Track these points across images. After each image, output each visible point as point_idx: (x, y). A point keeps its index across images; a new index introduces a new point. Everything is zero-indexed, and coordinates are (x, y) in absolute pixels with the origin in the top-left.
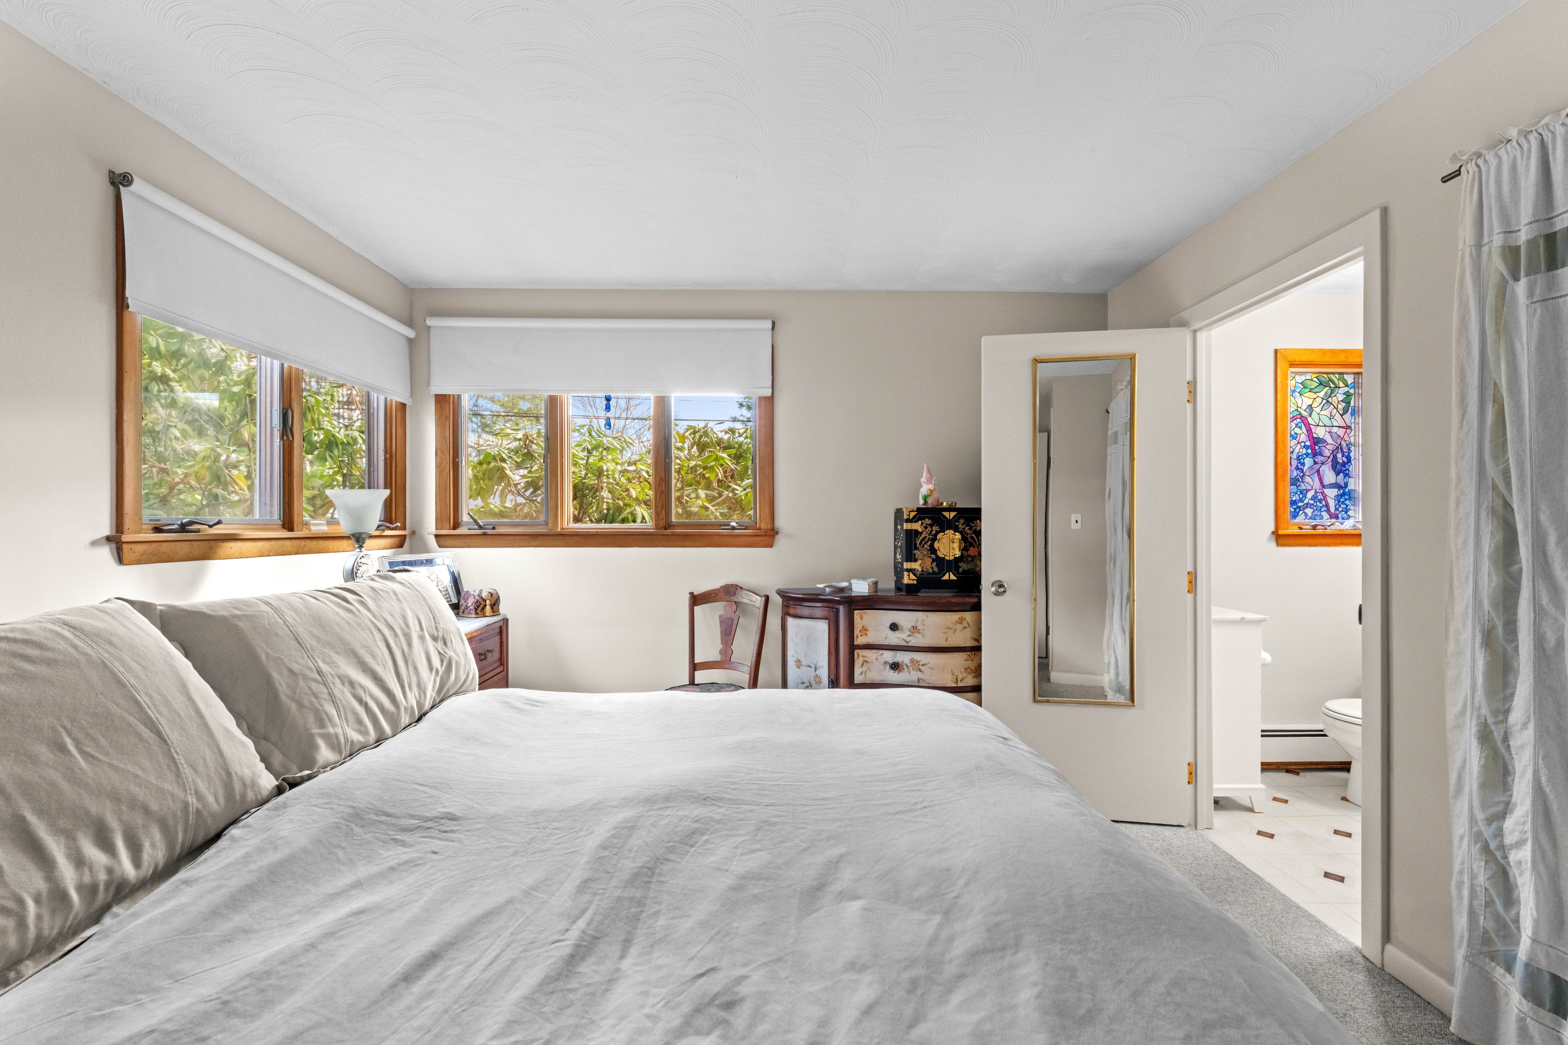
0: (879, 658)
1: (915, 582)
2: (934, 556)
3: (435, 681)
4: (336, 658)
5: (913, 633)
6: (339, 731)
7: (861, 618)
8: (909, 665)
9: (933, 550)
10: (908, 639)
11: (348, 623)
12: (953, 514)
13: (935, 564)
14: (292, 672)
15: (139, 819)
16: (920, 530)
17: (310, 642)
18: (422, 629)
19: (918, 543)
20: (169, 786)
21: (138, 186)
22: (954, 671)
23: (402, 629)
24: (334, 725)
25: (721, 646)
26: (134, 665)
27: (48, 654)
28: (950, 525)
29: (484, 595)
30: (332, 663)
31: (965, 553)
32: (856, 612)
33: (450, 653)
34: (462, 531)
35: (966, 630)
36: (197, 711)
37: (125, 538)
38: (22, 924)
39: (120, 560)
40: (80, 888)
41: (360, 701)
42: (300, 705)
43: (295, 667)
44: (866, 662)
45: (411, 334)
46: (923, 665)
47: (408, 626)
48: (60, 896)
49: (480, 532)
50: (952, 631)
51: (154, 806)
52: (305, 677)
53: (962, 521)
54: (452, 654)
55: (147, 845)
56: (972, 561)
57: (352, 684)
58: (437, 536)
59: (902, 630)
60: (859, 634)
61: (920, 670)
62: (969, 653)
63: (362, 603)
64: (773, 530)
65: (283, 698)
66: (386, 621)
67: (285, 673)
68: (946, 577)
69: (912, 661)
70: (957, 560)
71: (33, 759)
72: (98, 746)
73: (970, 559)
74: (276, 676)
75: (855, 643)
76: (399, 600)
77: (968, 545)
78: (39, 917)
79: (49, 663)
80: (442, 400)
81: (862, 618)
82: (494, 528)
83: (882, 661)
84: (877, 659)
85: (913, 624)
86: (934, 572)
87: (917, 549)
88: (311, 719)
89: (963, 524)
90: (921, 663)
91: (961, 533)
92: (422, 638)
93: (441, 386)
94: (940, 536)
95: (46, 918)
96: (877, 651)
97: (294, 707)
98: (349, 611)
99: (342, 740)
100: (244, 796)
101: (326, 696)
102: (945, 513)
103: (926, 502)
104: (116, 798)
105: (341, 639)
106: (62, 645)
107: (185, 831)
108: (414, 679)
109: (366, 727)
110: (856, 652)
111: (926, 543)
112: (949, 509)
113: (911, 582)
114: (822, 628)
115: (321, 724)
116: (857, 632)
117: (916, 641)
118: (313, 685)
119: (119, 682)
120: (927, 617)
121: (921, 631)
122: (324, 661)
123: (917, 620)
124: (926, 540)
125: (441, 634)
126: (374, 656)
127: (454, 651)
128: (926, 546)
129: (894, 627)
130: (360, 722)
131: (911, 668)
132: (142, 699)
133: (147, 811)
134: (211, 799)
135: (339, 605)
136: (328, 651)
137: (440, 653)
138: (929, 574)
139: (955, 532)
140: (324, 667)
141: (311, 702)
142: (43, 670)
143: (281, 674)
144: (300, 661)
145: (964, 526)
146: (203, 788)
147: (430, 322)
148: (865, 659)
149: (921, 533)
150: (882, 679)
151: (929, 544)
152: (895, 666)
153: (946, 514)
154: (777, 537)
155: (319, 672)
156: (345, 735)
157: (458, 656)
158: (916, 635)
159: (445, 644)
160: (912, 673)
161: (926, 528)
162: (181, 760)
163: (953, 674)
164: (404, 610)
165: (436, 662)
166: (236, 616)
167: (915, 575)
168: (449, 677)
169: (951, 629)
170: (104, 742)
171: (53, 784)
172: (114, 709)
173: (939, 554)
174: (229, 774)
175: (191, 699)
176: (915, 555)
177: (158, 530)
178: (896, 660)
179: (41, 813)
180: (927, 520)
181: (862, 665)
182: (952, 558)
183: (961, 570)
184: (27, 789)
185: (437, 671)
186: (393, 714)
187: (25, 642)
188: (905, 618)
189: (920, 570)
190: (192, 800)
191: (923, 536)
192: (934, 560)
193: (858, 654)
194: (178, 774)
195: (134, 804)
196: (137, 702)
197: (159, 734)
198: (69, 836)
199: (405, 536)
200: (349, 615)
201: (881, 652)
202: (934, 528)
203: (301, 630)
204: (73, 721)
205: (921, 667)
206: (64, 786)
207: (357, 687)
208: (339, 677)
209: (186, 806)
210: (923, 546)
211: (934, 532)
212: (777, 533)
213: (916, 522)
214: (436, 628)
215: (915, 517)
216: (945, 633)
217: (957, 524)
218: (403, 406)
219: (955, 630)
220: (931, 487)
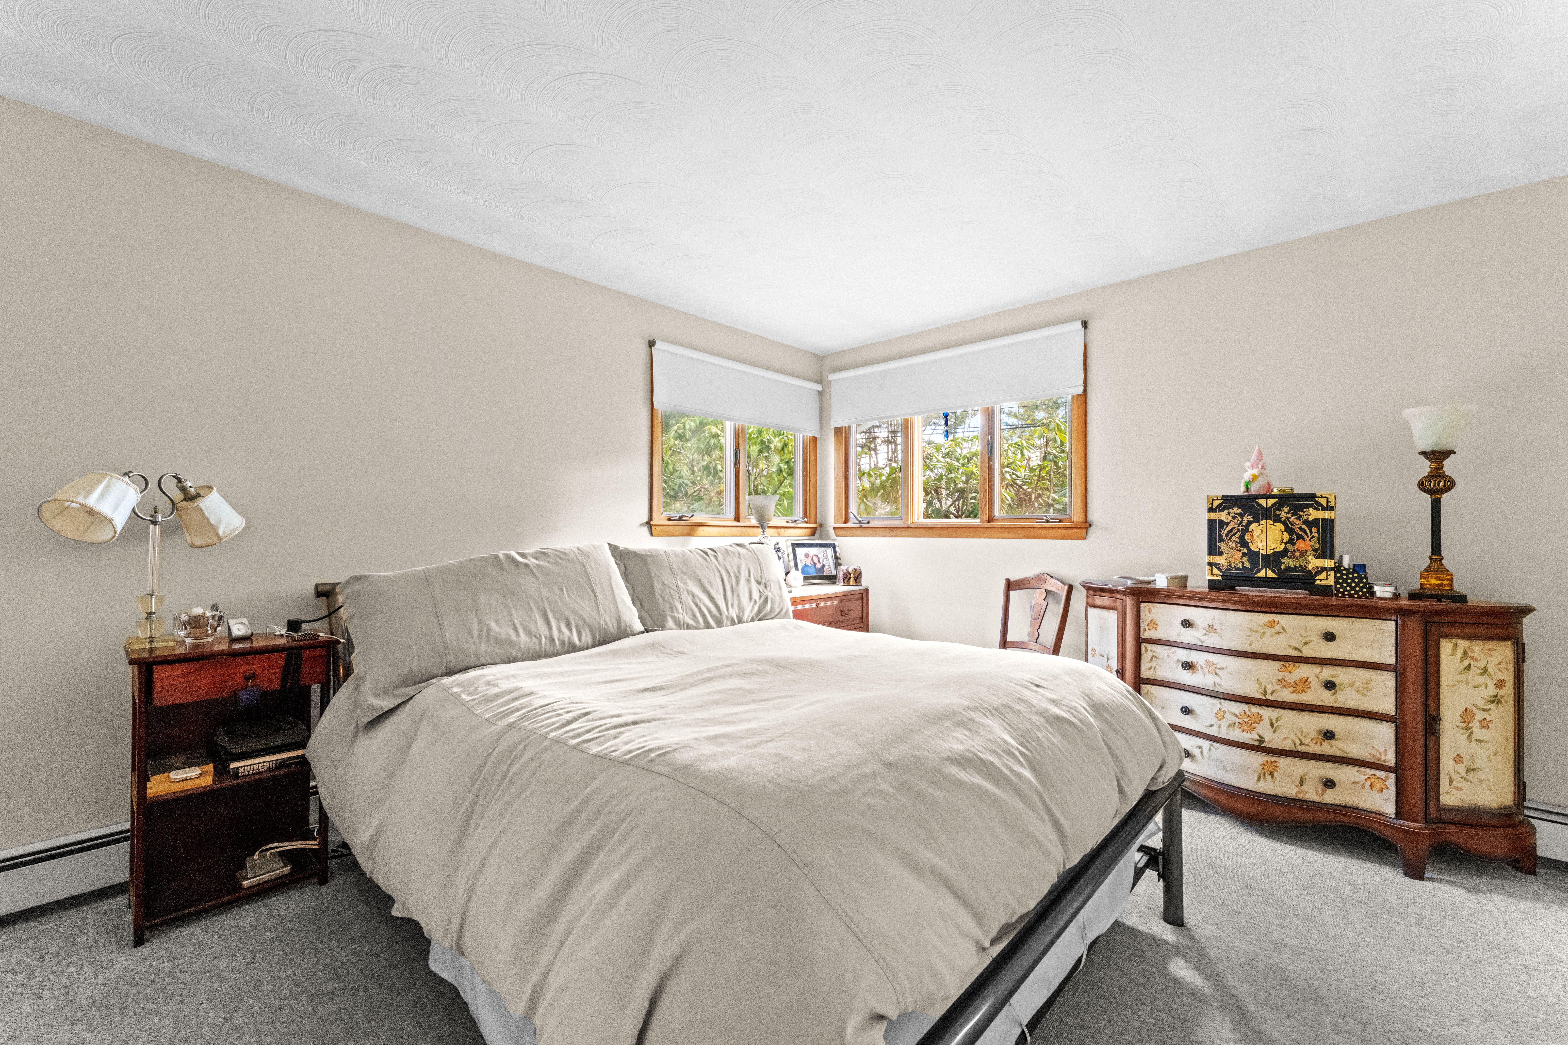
0: (1171, 655)
1: (1220, 578)
2: (1244, 550)
3: (753, 607)
4: (688, 581)
5: (1209, 632)
6: (681, 617)
7: (1150, 611)
8: (1204, 666)
9: (1243, 543)
10: (1203, 638)
11: (701, 565)
12: (1271, 502)
13: (1246, 558)
14: (664, 584)
15: (581, 624)
16: (1226, 521)
17: (677, 571)
18: (749, 576)
19: (1224, 534)
20: (594, 614)
21: (659, 345)
22: (1261, 680)
23: (735, 574)
24: (678, 613)
25: (1029, 629)
26: (594, 566)
27: (567, 557)
28: (1270, 514)
29: (850, 570)
30: (685, 583)
31: (1290, 547)
32: (1143, 605)
33: (768, 593)
34: (849, 525)
35: (1278, 635)
36: (612, 589)
37: (652, 523)
38: (540, 643)
39: (651, 534)
40: (559, 640)
41: (697, 605)
42: (664, 599)
43: (666, 582)
44: (1156, 657)
45: (819, 388)
46: (1220, 669)
47: (739, 573)
48: (552, 639)
49: (858, 525)
50: (1258, 635)
51: (587, 620)
52: (669, 587)
53: (1286, 509)
54: (769, 594)
55: (584, 634)
56: (1301, 556)
57: (693, 595)
58: (835, 528)
59: (1197, 628)
60: (1147, 628)
61: (1216, 674)
62: (1284, 663)
63: (716, 557)
64: (1086, 522)
65: (657, 594)
66: (726, 568)
67: (661, 583)
68: (1262, 574)
69: (1208, 662)
70: (1278, 555)
71: (552, 591)
72: (573, 593)
73: (1297, 554)
74: (656, 584)
75: (1142, 636)
76: (740, 558)
77: (1295, 537)
78: (545, 644)
79: (566, 560)
80: (838, 431)
81: (1153, 612)
82: (868, 523)
83: (1175, 659)
84: (1168, 656)
85: (1209, 622)
86: (1245, 568)
87: (1223, 541)
88: (667, 607)
89: (1287, 513)
90: (1218, 666)
91: (1284, 523)
92: (748, 581)
93: (838, 421)
94: (1253, 527)
95: (548, 645)
96: (1168, 647)
97: (660, 600)
98: (705, 559)
99: (682, 622)
100: (625, 630)
101: (678, 598)
102: (1260, 501)
103: (1248, 489)
104: (575, 613)
105: (694, 573)
106: (573, 556)
107: (600, 636)
108: (736, 602)
109: (698, 619)
110: (1143, 646)
111: (1234, 535)
112: (1267, 497)
113: (1215, 578)
114: (1112, 617)
115: (672, 610)
116: (1143, 625)
117: (1212, 641)
118: (672, 592)
119: (586, 571)
120: (1226, 616)
121: (1218, 631)
122: (681, 582)
123: (1214, 619)
124: (1234, 531)
125: (763, 581)
126: (711, 585)
127: (771, 593)
128: (1234, 538)
129: (1187, 624)
130: (694, 615)
131: (1206, 671)
132: (592, 579)
133: (585, 622)
134: (611, 626)
135: (702, 557)
136: (686, 577)
137: (760, 592)
138: (1239, 569)
139: (1274, 522)
140: (680, 584)
141: (669, 599)
142: (564, 563)
143: (658, 584)
144: (670, 579)
145: (1289, 515)
146: (608, 620)
147: (831, 377)
148: (1154, 654)
149: (1228, 524)
150: (1174, 677)
151: (1238, 535)
152: (1188, 666)
153: (1262, 502)
154: (1090, 529)
155: (677, 586)
156: (684, 619)
157: (774, 596)
158: (1213, 634)
159: (766, 587)
160: (1207, 675)
161: (1234, 518)
162: (601, 606)
163: (1260, 684)
164: (740, 564)
165: (756, 596)
166: (648, 555)
167: (1219, 569)
168: (765, 607)
169: (1257, 632)
170: (575, 592)
171: (556, 602)
172: (582, 581)
173: (1251, 548)
174: (619, 618)
175: (611, 584)
176: (1220, 548)
177: (669, 519)
178: (1189, 660)
179: (551, 610)
180: (1235, 509)
181: (1151, 660)
182: (1270, 552)
183: (1283, 567)
184: (549, 601)
185: (755, 602)
186: (717, 617)
187: (562, 552)
188: (1199, 615)
189: (1226, 564)
190: (603, 623)
191: (1230, 527)
192: (1244, 554)
193: (1146, 648)
194: (598, 611)
195: (580, 617)
196: (590, 580)
197: (595, 594)
198: (558, 620)
199: (815, 528)
200: (704, 562)
201: (1173, 649)
202: (1245, 518)
203: (675, 565)
204: (567, 582)
205: (1217, 670)
206: (560, 603)
207: (696, 597)
208: (687, 591)
209: (600, 625)
210: (1230, 538)
211: (1244, 523)
212: (1090, 526)
213: (1221, 511)
214: (761, 577)
215: (1219, 506)
216: (1249, 636)
217: (1278, 512)
218: (815, 439)
219: (1263, 633)
220: (1256, 471)
